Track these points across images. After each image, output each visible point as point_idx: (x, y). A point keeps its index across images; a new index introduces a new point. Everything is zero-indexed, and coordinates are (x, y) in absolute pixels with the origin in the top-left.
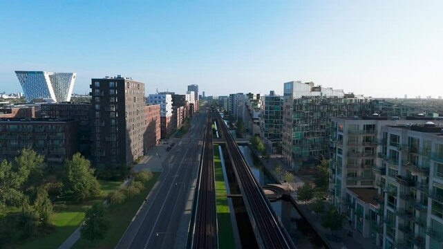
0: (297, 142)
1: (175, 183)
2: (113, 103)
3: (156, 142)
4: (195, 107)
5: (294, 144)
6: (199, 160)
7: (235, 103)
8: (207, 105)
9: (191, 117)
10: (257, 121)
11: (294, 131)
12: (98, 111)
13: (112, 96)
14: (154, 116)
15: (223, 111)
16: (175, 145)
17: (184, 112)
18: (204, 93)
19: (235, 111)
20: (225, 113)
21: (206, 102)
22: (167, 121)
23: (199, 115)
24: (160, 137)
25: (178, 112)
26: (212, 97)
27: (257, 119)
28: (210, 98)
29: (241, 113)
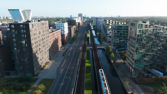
0: (137, 61)
1: (65, 77)
2: (23, 38)
3: (59, 49)
4: (81, 24)
5: (135, 62)
6: (78, 65)
7: (98, 23)
8: (86, 22)
9: (79, 29)
10: (109, 35)
11: (136, 54)
12: (15, 43)
13: (23, 33)
14: (56, 37)
15: (93, 25)
16: (69, 50)
17: (75, 28)
18: (85, 15)
19: (98, 26)
20: (94, 27)
21: (86, 20)
22: (65, 36)
23: (82, 27)
24: (61, 46)
25: (72, 29)
26: (88, 17)
27: (109, 34)
28: (88, 18)
29: (101, 28)
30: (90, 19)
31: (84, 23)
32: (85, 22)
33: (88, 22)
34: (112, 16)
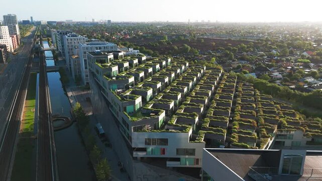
8: (33, 35)
18: (32, 18)
26: (40, 22)
27: (144, 150)
28: (38, 23)
29: (79, 69)
30: (44, 27)
31: (26, 40)
32: (30, 37)
33: (38, 36)
34: (93, 20)
